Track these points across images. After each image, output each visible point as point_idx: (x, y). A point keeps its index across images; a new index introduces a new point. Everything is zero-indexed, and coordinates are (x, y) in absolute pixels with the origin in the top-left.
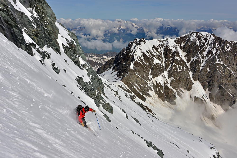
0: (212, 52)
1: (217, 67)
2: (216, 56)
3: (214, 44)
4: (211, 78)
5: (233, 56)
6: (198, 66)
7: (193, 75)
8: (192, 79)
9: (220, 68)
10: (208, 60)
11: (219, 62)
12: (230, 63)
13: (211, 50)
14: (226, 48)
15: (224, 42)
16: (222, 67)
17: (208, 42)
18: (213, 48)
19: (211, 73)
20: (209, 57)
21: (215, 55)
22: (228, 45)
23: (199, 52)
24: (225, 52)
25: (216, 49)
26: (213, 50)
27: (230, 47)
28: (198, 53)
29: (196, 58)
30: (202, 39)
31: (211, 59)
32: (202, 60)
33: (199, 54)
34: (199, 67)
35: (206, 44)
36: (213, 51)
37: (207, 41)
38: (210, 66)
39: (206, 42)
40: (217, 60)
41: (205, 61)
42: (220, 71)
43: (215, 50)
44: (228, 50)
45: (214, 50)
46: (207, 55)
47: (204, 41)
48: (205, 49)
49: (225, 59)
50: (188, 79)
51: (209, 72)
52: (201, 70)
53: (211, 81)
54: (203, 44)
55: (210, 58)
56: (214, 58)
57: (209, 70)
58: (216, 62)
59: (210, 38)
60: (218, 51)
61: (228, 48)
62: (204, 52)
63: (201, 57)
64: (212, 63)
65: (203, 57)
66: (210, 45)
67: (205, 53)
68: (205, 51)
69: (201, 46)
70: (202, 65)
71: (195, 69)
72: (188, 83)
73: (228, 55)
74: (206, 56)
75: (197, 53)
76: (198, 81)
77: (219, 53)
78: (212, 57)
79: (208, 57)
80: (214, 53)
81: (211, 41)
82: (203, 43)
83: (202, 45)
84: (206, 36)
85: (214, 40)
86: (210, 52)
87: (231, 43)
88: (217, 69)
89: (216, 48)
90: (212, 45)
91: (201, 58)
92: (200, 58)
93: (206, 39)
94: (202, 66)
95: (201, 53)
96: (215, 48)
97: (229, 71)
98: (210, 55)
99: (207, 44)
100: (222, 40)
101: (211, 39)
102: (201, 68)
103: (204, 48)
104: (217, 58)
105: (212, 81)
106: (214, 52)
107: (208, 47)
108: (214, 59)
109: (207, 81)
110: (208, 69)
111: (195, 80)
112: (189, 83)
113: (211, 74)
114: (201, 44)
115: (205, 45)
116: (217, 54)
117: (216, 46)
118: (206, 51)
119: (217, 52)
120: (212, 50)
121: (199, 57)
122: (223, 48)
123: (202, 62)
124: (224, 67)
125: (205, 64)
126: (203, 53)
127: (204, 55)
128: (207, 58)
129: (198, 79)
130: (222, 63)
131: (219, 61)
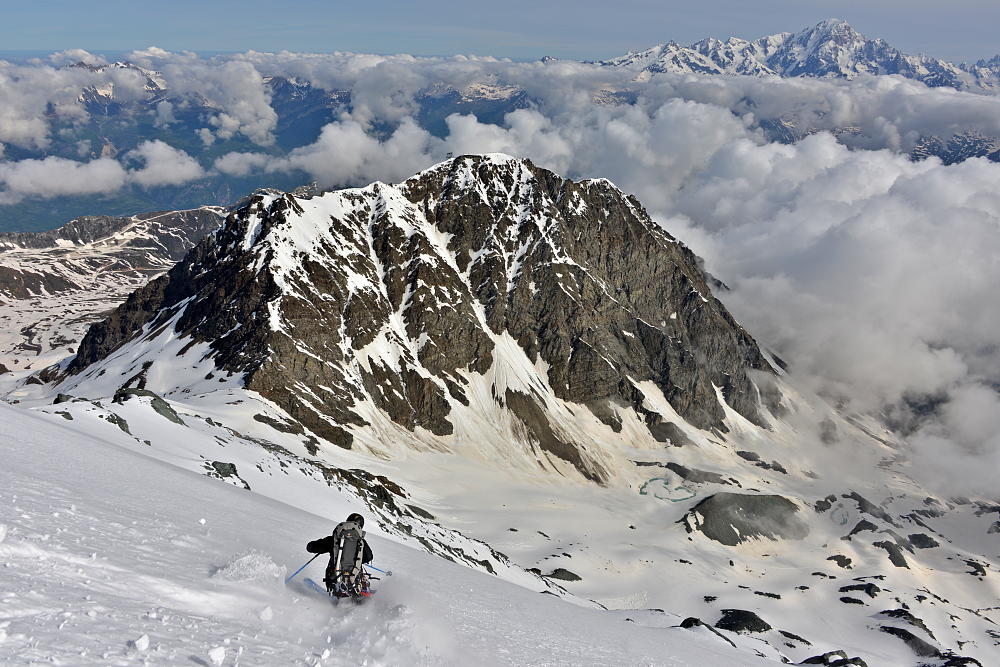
0: (536, 227)
1: (560, 275)
2: (551, 240)
3: (537, 196)
4: (545, 318)
5: (594, 230)
6: (500, 279)
7: (487, 313)
8: (486, 329)
9: (566, 279)
10: (526, 254)
11: (561, 260)
12: (588, 254)
13: (529, 218)
14: (571, 205)
15: (565, 185)
16: (572, 275)
17: (517, 189)
18: (536, 210)
19: (543, 299)
20: (528, 243)
21: (546, 235)
22: (575, 193)
23: (494, 226)
24: (571, 221)
25: (546, 214)
26: (536, 217)
27: (582, 202)
28: (492, 232)
29: (487, 252)
30: (495, 180)
31: (536, 252)
32: (506, 256)
33: (495, 237)
34: (502, 281)
35: (509, 196)
36: (538, 223)
37: (513, 187)
38: (535, 277)
39: (509, 190)
40: (556, 252)
41: (518, 261)
42: (569, 291)
43: (544, 219)
44: (578, 211)
45: (539, 218)
46: (522, 236)
47: (503, 188)
48: (509, 217)
49: (575, 246)
50: (473, 330)
51: (538, 298)
52: (511, 292)
53: (545, 326)
54: (500, 199)
55: (531, 247)
56: (544, 246)
57: (534, 291)
58: (553, 261)
59: (519, 177)
60: (554, 221)
61: (576, 205)
62: (509, 228)
63: (502, 247)
64: (540, 264)
65: (509, 247)
66: (525, 201)
67: (514, 230)
68: (511, 223)
69: (495, 208)
70: (511, 273)
71: (492, 292)
72: (478, 348)
73: (582, 228)
74: (517, 243)
75: (489, 234)
76: (505, 332)
77: (556, 229)
78: (537, 243)
79: (524, 244)
80: (541, 229)
81: (526, 187)
82: (500, 194)
83: (498, 202)
84: (505, 170)
85: (533, 181)
86: (527, 228)
87: (582, 185)
88: (561, 285)
89: (546, 210)
90: (531, 200)
91: (503, 251)
92: (500, 251)
93: (508, 181)
94: (510, 277)
95: (500, 231)
96: (543, 211)
97: (595, 286)
98: (530, 238)
99: (514, 199)
100: (555, 179)
101: (523, 180)
102: (509, 286)
103: (506, 214)
104: (553, 245)
105: (549, 324)
106: (541, 223)
107: (519, 209)
108: (544, 252)
109: (534, 329)
110: (532, 286)
111: (497, 332)
112: (479, 345)
113: (545, 304)
114: (495, 198)
115: (509, 201)
116: (550, 232)
117: (545, 203)
118: (515, 223)
119: (548, 223)
120: (532, 218)
121: (497, 247)
122: (563, 208)
123: (510, 265)
124: (580, 275)
125: (519, 271)
126: (507, 232)
127: (511, 239)
128: (523, 249)
129: (507, 325)
130: (570, 262)
131: (561, 254)
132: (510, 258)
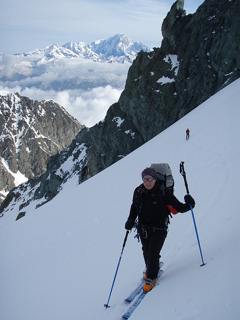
0: (25, 122)
1: (40, 143)
2: (33, 128)
3: (24, 109)
4: (36, 163)
5: (50, 123)
6: (13, 148)
7: (9, 164)
8: (9, 171)
9: (43, 145)
10: (23, 135)
11: (39, 136)
12: (49, 133)
13: (21, 119)
14: (38, 112)
15: (35, 103)
16: (45, 143)
17: (14, 106)
18: (24, 115)
19: (34, 155)
20: (23, 130)
21: (31, 126)
22: (40, 106)
23: (6, 124)
24: (40, 119)
25: (29, 116)
26: (25, 118)
27: (43, 110)
28: (5, 127)
29: (5, 136)
30: (3, 103)
31: (27, 134)
32: (13, 137)
33: (7, 129)
34: (14, 148)
35: (11, 110)
36: (26, 120)
37: (12, 106)
38: (28, 145)
39: (10, 107)
40: (36, 133)
41: (20, 139)
42: (45, 150)
43: (28, 119)
44: (42, 114)
45: (26, 118)
46: (20, 127)
47: (8, 107)
48: (12, 119)
49: (44, 130)
50: (4, 172)
51: (31, 154)
52: (19, 153)
53: (36, 167)
54: (7, 111)
55: (24, 131)
56: (30, 131)
57: (29, 152)
58: (36, 137)
59: (14, 101)
60: (33, 119)
61: (41, 111)
62: (13, 124)
63: (11, 133)
64: (30, 139)
65: (14, 133)
66: (19, 111)
67: (15, 125)
68: (13, 122)
69: (5, 115)
70: (17, 145)
71: (9, 154)
72: (8, 181)
73: (45, 121)
74: (18, 130)
75: (4, 127)
76: (18, 172)
77: (34, 123)
78: (27, 130)
79: (21, 130)
80: (28, 123)
81: (18, 105)
82: (7, 109)
83: (6, 113)
84: (7, 98)
85: (21, 102)
86: (21, 123)
87: (42, 103)
88: (41, 147)
89: (29, 115)
90: (22, 111)
91: (12, 135)
92: (10, 135)
93: (9, 103)
94: (17, 146)
95: (9, 126)
96: (27, 115)
97: (55, 146)
98: (23, 128)
99: (14, 111)
100: (30, 101)
101: (16, 102)
102: (17, 151)
103: (10, 118)
104: (34, 130)
105: (38, 166)
107: (16, 115)
108: (30, 134)
109: (31, 169)
110: (27, 149)
111: (15, 172)
112: (8, 179)
113: (35, 157)
114: (5, 111)
115: (11, 112)
116: (32, 124)
117: (28, 111)
118: (15, 122)
119: (31, 120)
120: (23, 119)
121: (9, 133)
122: (36, 113)
123: (16, 141)
124: (48, 142)
125: (21, 143)
126: (12, 126)
127: (15, 129)
128: (20, 133)
129: (19, 169)
130: (43, 137)
131: (38, 134)
132: (16, 138)
